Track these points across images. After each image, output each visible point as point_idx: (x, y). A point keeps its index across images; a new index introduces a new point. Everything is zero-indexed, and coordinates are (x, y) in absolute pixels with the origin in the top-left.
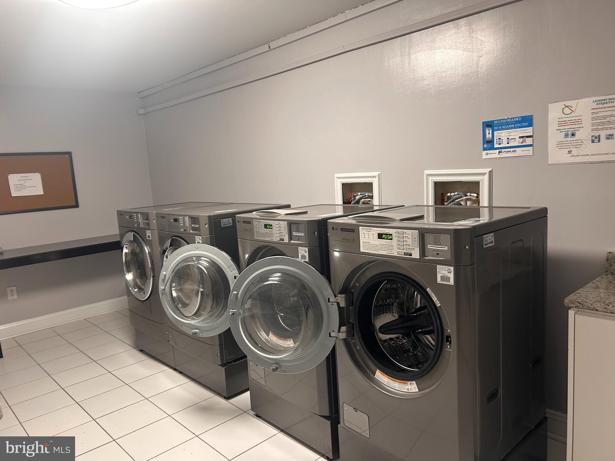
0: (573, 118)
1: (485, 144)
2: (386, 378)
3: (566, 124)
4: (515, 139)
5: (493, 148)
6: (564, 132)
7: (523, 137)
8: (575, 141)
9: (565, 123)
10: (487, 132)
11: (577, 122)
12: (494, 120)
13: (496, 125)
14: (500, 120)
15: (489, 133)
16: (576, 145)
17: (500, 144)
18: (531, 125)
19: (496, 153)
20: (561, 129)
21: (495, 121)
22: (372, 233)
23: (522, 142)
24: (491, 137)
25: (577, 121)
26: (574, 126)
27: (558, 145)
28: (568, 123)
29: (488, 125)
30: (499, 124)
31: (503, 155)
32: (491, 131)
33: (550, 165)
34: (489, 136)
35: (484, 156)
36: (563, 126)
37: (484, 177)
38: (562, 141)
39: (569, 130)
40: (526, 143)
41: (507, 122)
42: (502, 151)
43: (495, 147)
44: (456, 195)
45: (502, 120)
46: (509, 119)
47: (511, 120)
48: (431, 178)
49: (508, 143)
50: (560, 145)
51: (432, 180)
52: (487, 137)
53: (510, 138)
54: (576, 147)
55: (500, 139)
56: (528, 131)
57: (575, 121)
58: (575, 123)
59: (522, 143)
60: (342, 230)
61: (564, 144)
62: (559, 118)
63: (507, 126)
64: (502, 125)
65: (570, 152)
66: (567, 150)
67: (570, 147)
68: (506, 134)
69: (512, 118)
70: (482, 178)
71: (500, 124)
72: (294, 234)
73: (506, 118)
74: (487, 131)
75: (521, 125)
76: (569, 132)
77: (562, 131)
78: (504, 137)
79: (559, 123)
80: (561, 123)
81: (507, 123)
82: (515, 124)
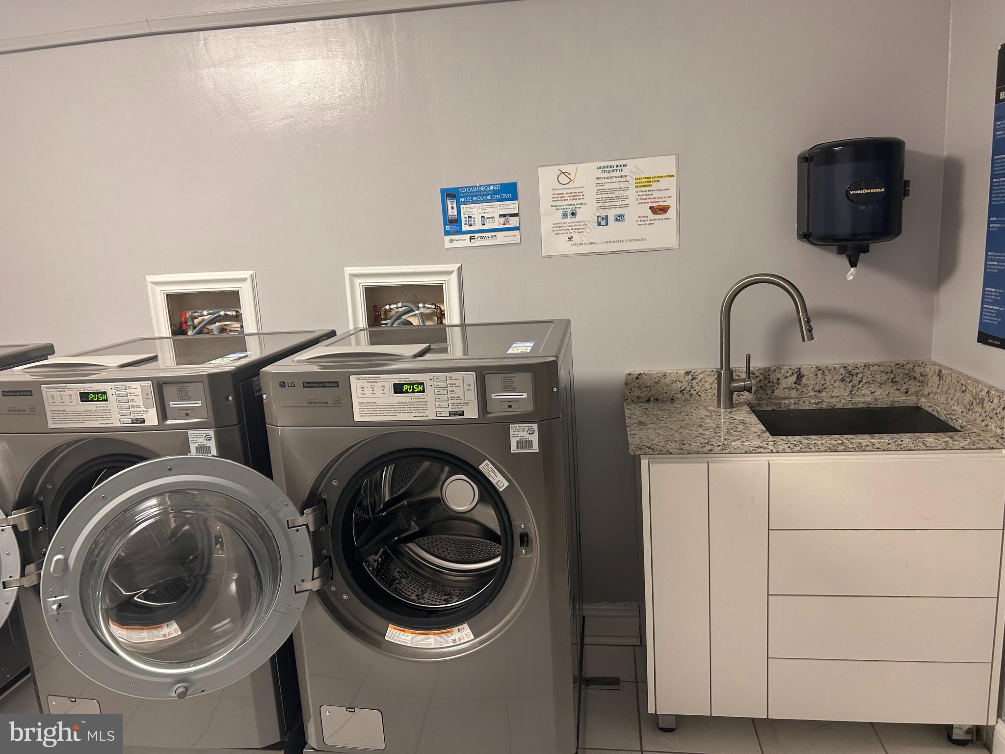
0: (572, 191)
1: (448, 225)
2: (409, 634)
3: (563, 199)
4: (493, 218)
5: (460, 232)
6: (561, 209)
7: (504, 216)
8: (576, 224)
9: (562, 197)
10: (450, 207)
11: (577, 196)
12: (459, 188)
13: (462, 195)
14: (468, 187)
15: (452, 208)
16: (578, 229)
17: (470, 225)
18: (515, 197)
19: (465, 240)
20: (557, 206)
21: (461, 188)
22: (379, 384)
23: (505, 223)
24: (456, 214)
25: (577, 194)
26: (574, 202)
27: (554, 229)
28: (565, 197)
29: (449, 194)
30: (467, 194)
31: (478, 243)
32: (455, 204)
33: (545, 257)
34: (452, 212)
35: (448, 245)
36: (559, 200)
37: (450, 277)
38: (560, 224)
39: (567, 207)
40: (510, 224)
41: (479, 191)
42: (474, 236)
43: (463, 230)
44: (400, 307)
45: (472, 187)
46: (482, 186)
47: (486, 188)
48: (358, 281)
49: (484, 224)
50: (557, 229)
51: (360, 283)
52: (450, 214)
53: (486, 216)
54: (578, 231)
55: (470, 217)
56: (512, 207)
57: (575, 194)
58: (574, 198)
59: (504, 225)
60: (306, 385)
61: (562, 227)
62: (554, 190)
63: (481, 198)
64: (472, 196)
65: (570, 239)
66: (567, 236)
67: (571, 231)
68: (480, 211)
69: (487, 185)
70: (446, 279)
71: (469, 194)
72: (172, 404)
73: (478, 185)
74: (449, 203)
75: (501, 196)
76: (568, 210)
77: (558, 207)
78: (477, 214)
79: (555, 196)
80: (557, 196)
81: (479, 193)
82: (491, 195)
